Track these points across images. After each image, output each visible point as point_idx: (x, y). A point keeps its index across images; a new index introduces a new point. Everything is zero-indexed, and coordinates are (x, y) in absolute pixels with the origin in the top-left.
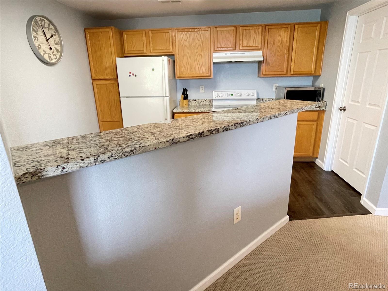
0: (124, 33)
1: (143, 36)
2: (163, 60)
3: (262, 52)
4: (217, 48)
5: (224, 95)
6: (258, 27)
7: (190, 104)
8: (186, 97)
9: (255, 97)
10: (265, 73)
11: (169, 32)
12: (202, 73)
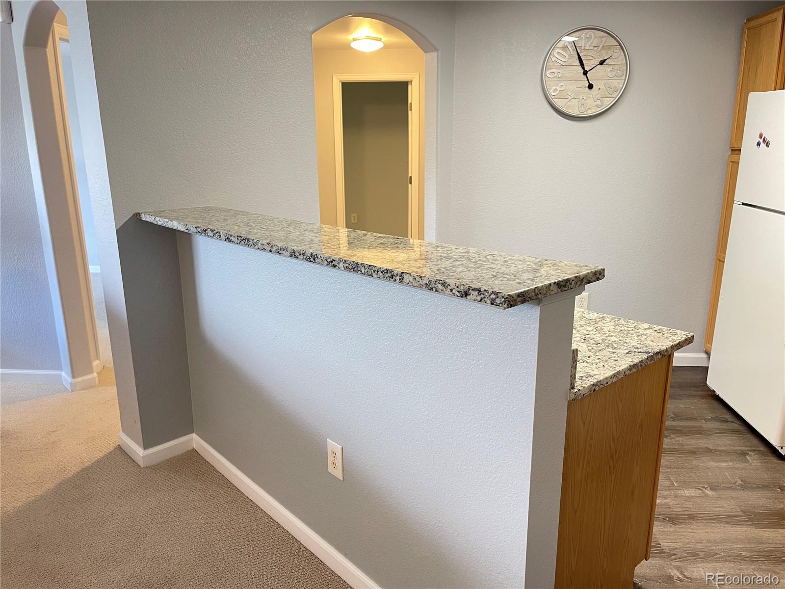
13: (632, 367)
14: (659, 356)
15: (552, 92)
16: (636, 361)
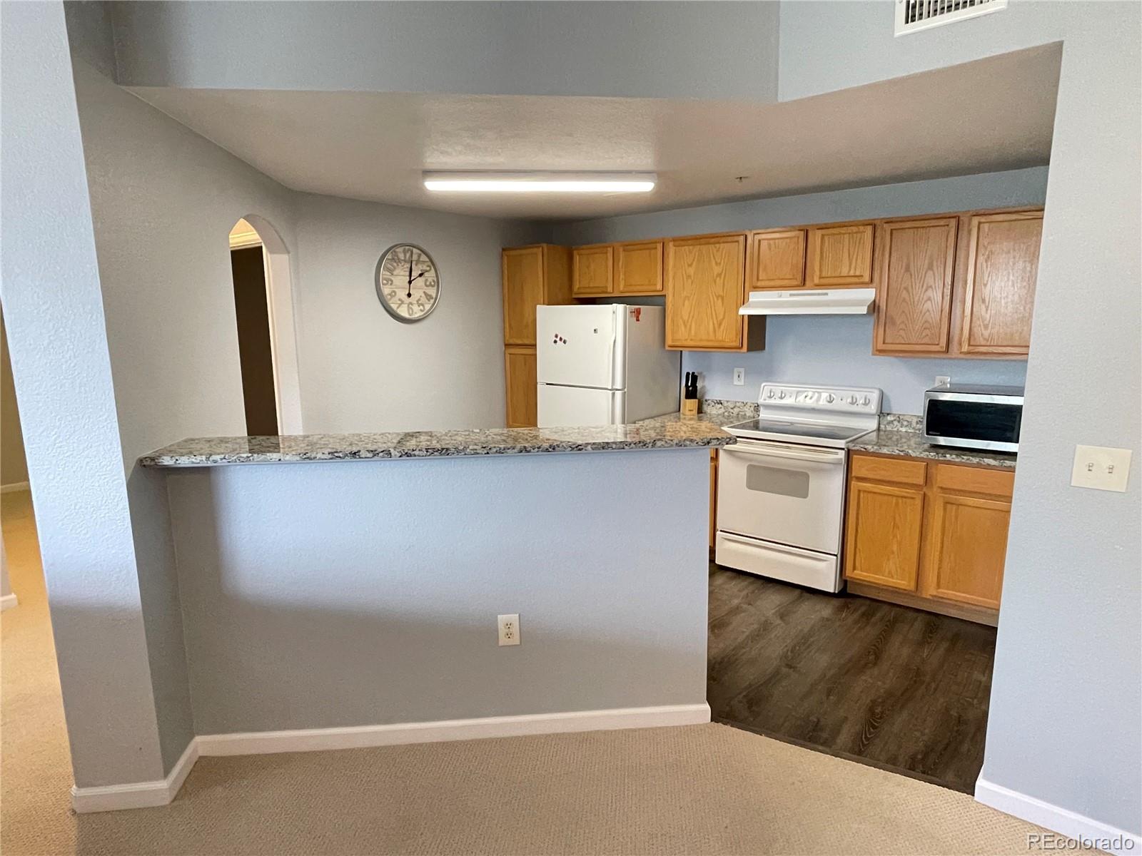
0: (575, 252)
1: (609, 257)
2: (614, 312)
3: (874, 290)
4: (758, 279)
5: (788, 396)
6: (862, 228)
7: (709, 411)
8: (692, 393)
9: (873, 408)
10: (881, 346)
11: (656, 248)
12: (721, 338)
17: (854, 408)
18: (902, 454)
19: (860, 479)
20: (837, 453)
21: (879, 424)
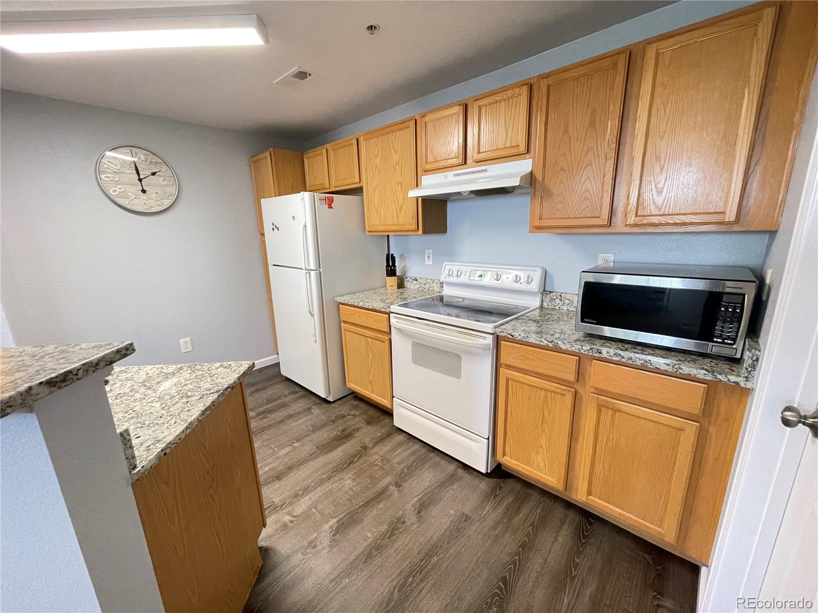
1: (324, 157)
3: (531, 160)
4: (427, 163)
5: (463, 275)
7: (407, 287)
8: (391, 272)
9: (535, 286)
10: (537, 224)
11: (352, 144)
12: (402, 223)
13: (203, 413)
14: (229, 390)
15: (111, 192)
16: (208, 404)
17: (517, 286)
18: (551, 345)
19: (508, 367)
20: (485, 338)
21: (542, 302)
